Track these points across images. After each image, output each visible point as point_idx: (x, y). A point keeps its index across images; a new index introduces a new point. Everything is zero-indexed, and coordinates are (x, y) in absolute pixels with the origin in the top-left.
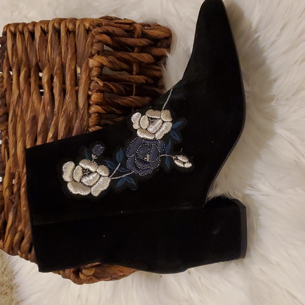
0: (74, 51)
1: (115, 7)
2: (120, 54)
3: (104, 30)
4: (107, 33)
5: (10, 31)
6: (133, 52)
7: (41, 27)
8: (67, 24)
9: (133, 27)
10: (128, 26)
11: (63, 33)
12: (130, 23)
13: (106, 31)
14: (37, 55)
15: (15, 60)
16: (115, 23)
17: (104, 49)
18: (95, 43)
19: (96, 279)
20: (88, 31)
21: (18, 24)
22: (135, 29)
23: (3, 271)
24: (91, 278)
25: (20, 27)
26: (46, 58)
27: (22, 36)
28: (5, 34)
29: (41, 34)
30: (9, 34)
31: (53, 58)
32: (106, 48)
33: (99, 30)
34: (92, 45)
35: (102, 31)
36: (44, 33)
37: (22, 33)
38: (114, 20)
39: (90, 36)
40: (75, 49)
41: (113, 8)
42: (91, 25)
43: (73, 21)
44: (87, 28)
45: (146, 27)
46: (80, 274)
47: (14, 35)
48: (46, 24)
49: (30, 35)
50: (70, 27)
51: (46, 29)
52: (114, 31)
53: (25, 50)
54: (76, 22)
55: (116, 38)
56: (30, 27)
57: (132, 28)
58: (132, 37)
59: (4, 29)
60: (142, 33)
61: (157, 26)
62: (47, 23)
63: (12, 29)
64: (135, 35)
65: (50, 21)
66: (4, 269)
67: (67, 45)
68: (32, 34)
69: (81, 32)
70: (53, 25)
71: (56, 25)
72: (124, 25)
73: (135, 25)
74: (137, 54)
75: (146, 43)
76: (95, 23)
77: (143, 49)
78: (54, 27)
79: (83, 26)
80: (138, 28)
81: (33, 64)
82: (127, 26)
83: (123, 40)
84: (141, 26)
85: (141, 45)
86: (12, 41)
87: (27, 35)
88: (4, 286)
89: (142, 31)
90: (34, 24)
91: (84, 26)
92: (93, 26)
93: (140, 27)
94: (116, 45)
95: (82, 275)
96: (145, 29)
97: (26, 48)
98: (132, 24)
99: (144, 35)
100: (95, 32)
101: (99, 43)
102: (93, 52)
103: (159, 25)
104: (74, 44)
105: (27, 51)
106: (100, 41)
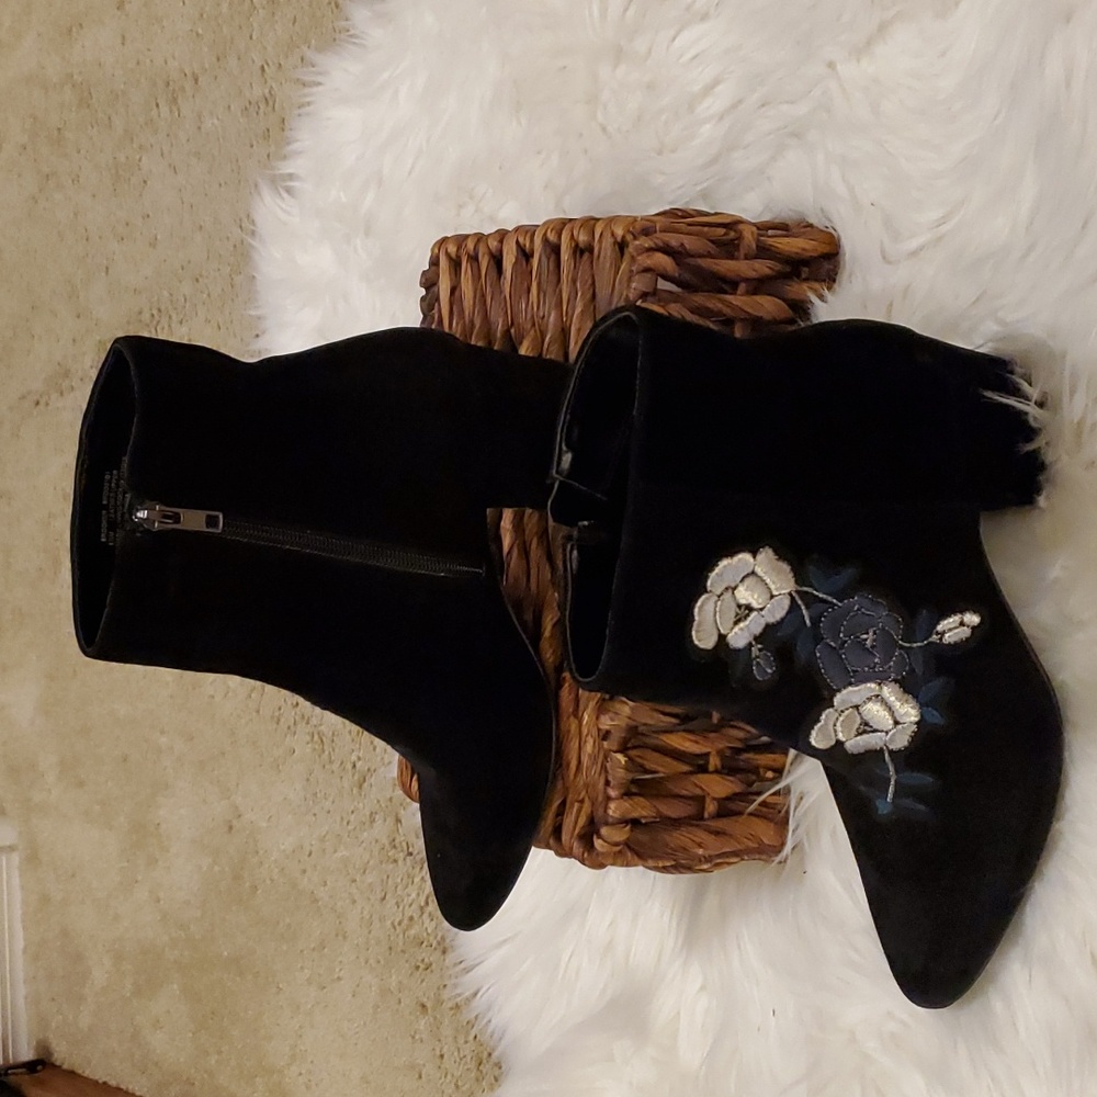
0: (589, 296)
1: (705, 185)
2: (699, 299)
3: (656, 241)
4: (666, 250)
5: (447, 254)
6: (734, 293)
7: (517, 242)
8: (575, 233)
9: (735, 231)
10: (722, 231)
11: (565, 255)
12: (729, 224)
13: (661, 244)
14: (507, 312)
15: (457, 324)
16: (689, 225)
17: (659, 287)
18: (638, 273)
19: (636, 858)
20: (621, 246)
21: (467, 236)
22: (740, 237)
23: (422, 904)
24: (620, 852)
25: (470, 245)
26: (528, 317)
27: (475, 265)
28: (434, 262)
29: (517, 259)
30: (444, 263)
31: (544, 317)
32: (663, 285)
33: (646, 242)
34: (630, 280)
35: (653, 246)
36: (525, 255)
37: (474, 258)
38: (693, 217)
39: (627, 257)
40: (591, 291)
41: (699, 188)
42: (629, 231)
43: (589, 223)
44: (619, 239)
45: (770, 232)
46: (595, 837)
47: (455, 264)
48: (529, 235)
49: (492, 262)
50: (582, 238)
51: (527, 245)
52: (682, 244)
53: (480, 297)
54: (594, 225)
55: (691, 261)
56: (493, 244)
57: (732, 234)
58: (732, 257)
59: (432, 250)
60: (757, 246)
61: (805, 228)
62: (529, 231)
63: (452, 249)
64: (738, 250)
65: (538, 226)
66: (424, 898)
67: (574, 281)
68: (497, 260)
69: (606, 249)
70: (545, 234)
71: (552, 237)
72: (713, 229)
73: (741, 227)
74: (744, 298)
75: (768, 271)
76: (638, 226)
77: (759, 286)
78: (545, 240)
79: (610, 235)
80: (749, 236)
81: (499, 335)
82: (719, 229)
83: (705, 263)
84: (754, 229)
85: (753, 274)
86: (451, 280)
87: (484, 262)
88: (424, 945)
89: (758, 241)
90: (502, 235)
91: (613, 235)
92: (633, 234)
93: (752, 233)
94: (687, 276)
95: (600, 841)
96: (769, 237)
97: (483, 296)
98: (733, 224)
99: (763, 252)
100: (636, 248)
101: (645, 274)
102: (631, 296)
103: (811, 226)
104: (590, 282)
105: (485, 301)
106: (647, 270)
